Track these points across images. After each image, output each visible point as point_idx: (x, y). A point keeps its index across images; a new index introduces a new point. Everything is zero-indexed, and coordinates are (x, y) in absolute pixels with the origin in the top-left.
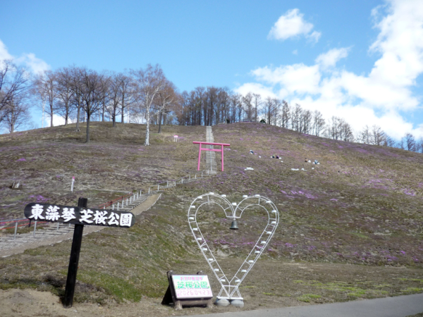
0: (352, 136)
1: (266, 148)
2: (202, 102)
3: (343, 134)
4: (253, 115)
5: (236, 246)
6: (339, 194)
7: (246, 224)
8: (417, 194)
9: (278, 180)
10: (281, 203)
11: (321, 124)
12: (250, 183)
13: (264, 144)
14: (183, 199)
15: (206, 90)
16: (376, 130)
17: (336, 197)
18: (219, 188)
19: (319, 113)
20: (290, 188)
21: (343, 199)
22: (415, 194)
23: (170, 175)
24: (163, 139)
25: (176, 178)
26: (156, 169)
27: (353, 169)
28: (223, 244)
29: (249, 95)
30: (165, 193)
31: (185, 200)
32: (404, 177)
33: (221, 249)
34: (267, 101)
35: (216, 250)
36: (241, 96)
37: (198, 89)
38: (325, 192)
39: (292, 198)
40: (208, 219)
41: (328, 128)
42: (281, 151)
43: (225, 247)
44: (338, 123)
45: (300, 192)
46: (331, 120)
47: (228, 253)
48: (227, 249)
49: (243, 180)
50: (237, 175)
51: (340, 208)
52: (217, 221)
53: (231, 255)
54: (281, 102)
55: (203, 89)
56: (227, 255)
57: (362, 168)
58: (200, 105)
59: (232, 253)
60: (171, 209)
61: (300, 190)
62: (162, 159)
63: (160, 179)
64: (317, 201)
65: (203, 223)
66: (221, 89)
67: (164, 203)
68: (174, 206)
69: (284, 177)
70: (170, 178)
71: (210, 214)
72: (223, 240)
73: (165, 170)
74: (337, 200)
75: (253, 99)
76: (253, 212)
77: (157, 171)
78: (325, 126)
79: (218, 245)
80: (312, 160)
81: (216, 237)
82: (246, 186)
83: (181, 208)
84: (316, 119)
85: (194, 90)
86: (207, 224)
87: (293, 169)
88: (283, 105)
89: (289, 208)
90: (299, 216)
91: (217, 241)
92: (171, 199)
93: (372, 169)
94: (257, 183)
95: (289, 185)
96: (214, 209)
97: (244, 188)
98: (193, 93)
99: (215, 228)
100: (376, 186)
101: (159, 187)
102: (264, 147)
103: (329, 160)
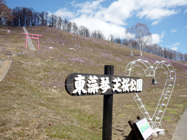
0: (89, 34)
1: (55, 38)
2: (19, 15)
3: (85, 34)
4: (45, 23)
5: (60, 86)
6: (93, 60)
7: (60, 75)
8: (122, 60)
9: (65, 53)
10: (70, 64)
11: (76, 29)
12: (53, 55)
13: (53, 36)
14: (24, 63)
15: (21, 9)
16: (99, 33)
17: (92, 61)
18: (39, 57)
19: (75, 24)
20: (72, 57)
21: (96, 62)
22: (121, 60)
23: (12, 50)
24: (2, 32)
25: (16, 52)
26: (3, 47)
27: (94, 49)
28: (54, 86)
29: (43, 13)
30: (13, 60)
31: (26, 63)
32: (114, 53)
33: (53, 88)
34: (51, 17)
35: (51, 89)
36: (39, 13)
37: (17, 8)
38: (87, 59)
39: (75, 62)
40: (41, 73)
41: (79, 31)
42: (62, 40)
43: (55, 87)
44: (83, 29)
45: (77, 59)
46: (80, 27)
47: (57, 90)
48: (56, 88)
49: (50, 53)
50: (47, 51)
51: (96, 66)
52: (46, 74)
53: (59, 91)
54: (58, 17)
55: (19, 8)
56: (57, 91)
57: (97, 49)
58: (18, 16)
59: (59, 90)
60: (20, 68)
61: (76, 58)
62: (4, 42)
63: (7, 52)
64: (85, 63)
65: (39, 75)
66: (29, 9)
67: (15, 65)
68: (21, 66)
69: (67, 52)
70: (12, 52)
71: (41, 70)
72: (53, 83)
73: (9, 48)
74: (93, 63)
75: (45, 15)
76: (60, 69)
77: (4, 48)
78: (78, 29)
79: (51, 86)
80: (77, 45)
81: (49, 82)
82: (52, 56)
83: (25, 67)
84: (74, 26)
85: (15, 8)
86: (41, 76)
87: (70, 48)
88: (59, 19)
89: (75, 66)
90: (81, 70)
91: (50, 84)
92: (18, 62)
93: (102, 49)
94: (56, 55)
95: (71, 56)
96: (42, 67)
97: (51, 57)
98: (14, 10)
99: (46, 77)
100: (105, 56)
101: (8, 56)
102: (54, 38)
103: (83, 45)
